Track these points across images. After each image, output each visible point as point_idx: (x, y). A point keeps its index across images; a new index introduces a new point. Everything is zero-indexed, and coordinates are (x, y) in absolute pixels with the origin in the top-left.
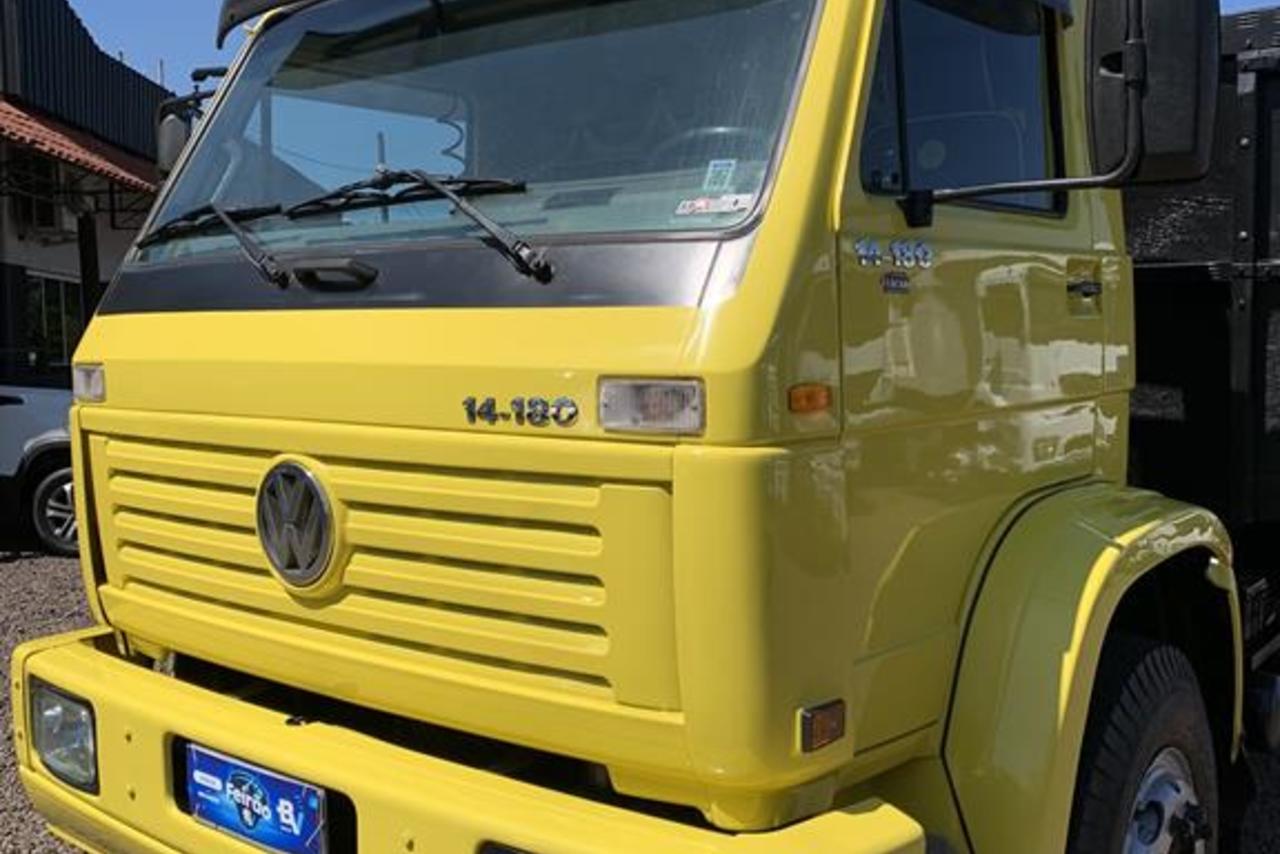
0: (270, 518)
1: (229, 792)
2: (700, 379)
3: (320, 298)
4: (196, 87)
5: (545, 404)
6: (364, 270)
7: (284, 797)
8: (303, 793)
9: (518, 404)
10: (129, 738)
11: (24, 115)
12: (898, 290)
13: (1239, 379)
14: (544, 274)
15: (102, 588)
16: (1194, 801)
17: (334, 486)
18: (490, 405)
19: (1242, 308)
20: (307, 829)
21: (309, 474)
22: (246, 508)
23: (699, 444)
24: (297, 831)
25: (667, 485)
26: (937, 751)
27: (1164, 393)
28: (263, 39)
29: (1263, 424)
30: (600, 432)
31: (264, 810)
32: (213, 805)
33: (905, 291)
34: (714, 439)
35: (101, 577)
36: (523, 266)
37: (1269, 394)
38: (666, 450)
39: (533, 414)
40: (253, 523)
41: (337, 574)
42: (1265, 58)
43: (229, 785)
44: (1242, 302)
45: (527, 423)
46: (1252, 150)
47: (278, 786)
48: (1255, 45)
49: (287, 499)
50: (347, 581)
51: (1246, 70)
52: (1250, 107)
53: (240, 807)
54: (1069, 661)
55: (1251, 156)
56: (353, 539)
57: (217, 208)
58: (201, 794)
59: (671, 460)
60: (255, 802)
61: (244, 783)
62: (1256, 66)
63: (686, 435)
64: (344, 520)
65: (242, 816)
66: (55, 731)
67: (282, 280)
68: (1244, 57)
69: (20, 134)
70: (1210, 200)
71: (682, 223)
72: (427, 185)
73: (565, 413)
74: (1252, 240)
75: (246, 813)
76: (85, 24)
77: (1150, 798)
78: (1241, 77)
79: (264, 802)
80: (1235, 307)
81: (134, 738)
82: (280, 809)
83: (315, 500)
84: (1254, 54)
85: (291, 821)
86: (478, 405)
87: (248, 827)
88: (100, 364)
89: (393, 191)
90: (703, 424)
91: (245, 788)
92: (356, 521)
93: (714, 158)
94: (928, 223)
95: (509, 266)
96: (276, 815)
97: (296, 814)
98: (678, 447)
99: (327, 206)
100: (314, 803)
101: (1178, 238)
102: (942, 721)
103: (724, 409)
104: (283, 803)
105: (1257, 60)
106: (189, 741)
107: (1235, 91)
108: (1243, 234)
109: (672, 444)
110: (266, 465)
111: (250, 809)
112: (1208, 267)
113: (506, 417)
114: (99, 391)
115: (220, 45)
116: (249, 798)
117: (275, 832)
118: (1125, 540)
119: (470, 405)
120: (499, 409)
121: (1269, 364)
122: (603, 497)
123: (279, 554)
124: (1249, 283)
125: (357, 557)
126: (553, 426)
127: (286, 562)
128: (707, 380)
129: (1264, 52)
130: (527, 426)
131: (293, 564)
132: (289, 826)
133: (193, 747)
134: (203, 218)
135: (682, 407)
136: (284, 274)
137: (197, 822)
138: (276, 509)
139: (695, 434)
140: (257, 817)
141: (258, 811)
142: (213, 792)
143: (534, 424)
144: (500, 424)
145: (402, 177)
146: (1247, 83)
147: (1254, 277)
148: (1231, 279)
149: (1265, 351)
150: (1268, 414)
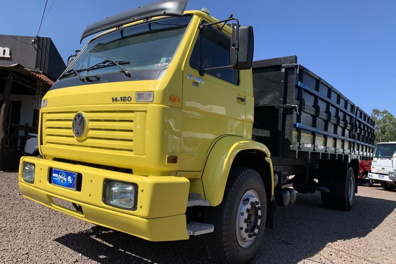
0: (75, 124)
1: (59, 177)
2: (153, 92)
3: (89, 83)
4: (76, 54)
5: (126, 98)
6: (98, 77)
7: (69, 176)
8: (73, 174)
9: (121, 98)
10: (41, 169)
11: (47, 78)
12: (196, 85)
13: (280, 128)
14: (129, 75)
15: (42, 146)
16: (260, 206)
17: (87, 117)
18: (116, 98)
19: (281, 113)
20: (73, 182)
21: (83, 116)
22: (70, 124)
23: (152, 104)
24: (71, 183)
25: (146, 111)
26: (201, 178)
27: (267, 131)
28: (90, 44)
29: (285, 137)
30: (135, 102)
31: (65, 179)
32: (56, 180)
33: (197, 86)
34: (155, 103)
35: (42, 144)
36: (126, 75)
37: (286, 131)
38: (147, 105)
39: (124, 99)
40: (71, 127)
41: (86, 135)
42: (286, 66)
43: (59, 175)
44: (281, 112)
45: (123, 101)
46: (284, 83)
47: (68, 174)
48: (285, 63)
49: (78, 120)
50: (87, 136)
51: (283, 68)
52: (283, 75)
53: (61, 179)
54: (226, 160)
55: (283, 84)
56: (90, 127)
57: (74, 70)
58: (54, 178)
59: (147, 107)
60: (64, 178)
61: (62, 174)
62: (285, 67)
63: (150, 102)
64: (88, 123)
65: (61, 181)
66: (27, 172)
67: (83, 80)
68: (283, 65)
69: (45, 79)
70: (276, 93)
71: (155, 67)
72: (113, 63)
73: (129, 99)
74: (283, 100)
75: (62, 180)
76: (61, 56)
77: (248, 198)
78: (282, 69)
79: (65, 177)
80: (279, 113)
81: (42, 169)
82: (68, 179)
83: (83, 120)
84: (285, 65)
85: (70, 181)
86: (114, 99)
87: (62, 183)
88: (47, 99)
89: (106, 64)
90: (153, 101)
91: (62, 175)
92: (90, 123)
93: (163, 57)
94: (203, 76)
95: (124, 75)
96: (67, 180)
97: (71, 179)
98: (148, 105)
99: (94, 68)
100: (75, 176)
101: (270, 100)
102: (202, 171)
103: (157, 98)
104: (69, 177)
105: (285, 66)
106: (53, 168)
107: (281, 72)
108: (281, 99)
109: (147, 104)
110: (75, 114)
111: (63, 180)
112: (275, 106)
113: (119, 100)
114: (46, 104)
115: (81, 43)
116: (63, 177)
117: (67, 183)
118: (241, 142)
119: (113, 98)
120: (118, 99)
121: (286, 125)
122: (135, 115)
123: (75, 131)
124: (282, 109)
125: (90, 131)
126: (127, 102)
127: (76, 133)
128: (155, 92)
129: (287, 65)
130: (123, 102)
131: (78, 133)
132: (70, 182)
133: (54, 169)
134: (72, 72)
135: (150, 97)
136: (84, 79)
137: (53, 185)
138: (76, 122)
139: (152, 102)
140: (64, 181)
141: (64, 180)
142: (56, 177)
143: (124, 101)
144: (118, 102)
145: (108, 61)
146: (283, 70)
147: (283, 108)
148: (279, 108)
149: (285, 123)
150: (285, 135)
